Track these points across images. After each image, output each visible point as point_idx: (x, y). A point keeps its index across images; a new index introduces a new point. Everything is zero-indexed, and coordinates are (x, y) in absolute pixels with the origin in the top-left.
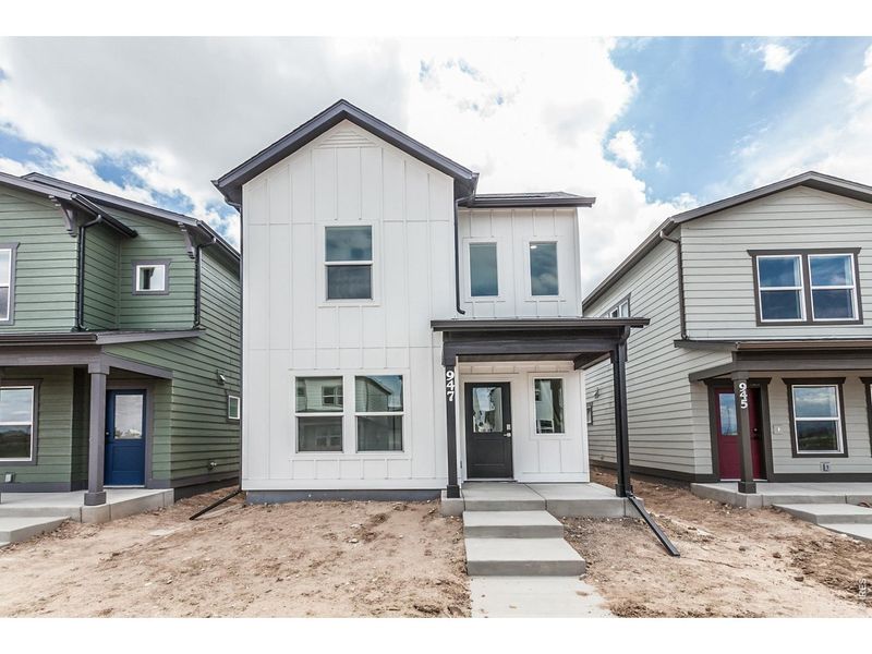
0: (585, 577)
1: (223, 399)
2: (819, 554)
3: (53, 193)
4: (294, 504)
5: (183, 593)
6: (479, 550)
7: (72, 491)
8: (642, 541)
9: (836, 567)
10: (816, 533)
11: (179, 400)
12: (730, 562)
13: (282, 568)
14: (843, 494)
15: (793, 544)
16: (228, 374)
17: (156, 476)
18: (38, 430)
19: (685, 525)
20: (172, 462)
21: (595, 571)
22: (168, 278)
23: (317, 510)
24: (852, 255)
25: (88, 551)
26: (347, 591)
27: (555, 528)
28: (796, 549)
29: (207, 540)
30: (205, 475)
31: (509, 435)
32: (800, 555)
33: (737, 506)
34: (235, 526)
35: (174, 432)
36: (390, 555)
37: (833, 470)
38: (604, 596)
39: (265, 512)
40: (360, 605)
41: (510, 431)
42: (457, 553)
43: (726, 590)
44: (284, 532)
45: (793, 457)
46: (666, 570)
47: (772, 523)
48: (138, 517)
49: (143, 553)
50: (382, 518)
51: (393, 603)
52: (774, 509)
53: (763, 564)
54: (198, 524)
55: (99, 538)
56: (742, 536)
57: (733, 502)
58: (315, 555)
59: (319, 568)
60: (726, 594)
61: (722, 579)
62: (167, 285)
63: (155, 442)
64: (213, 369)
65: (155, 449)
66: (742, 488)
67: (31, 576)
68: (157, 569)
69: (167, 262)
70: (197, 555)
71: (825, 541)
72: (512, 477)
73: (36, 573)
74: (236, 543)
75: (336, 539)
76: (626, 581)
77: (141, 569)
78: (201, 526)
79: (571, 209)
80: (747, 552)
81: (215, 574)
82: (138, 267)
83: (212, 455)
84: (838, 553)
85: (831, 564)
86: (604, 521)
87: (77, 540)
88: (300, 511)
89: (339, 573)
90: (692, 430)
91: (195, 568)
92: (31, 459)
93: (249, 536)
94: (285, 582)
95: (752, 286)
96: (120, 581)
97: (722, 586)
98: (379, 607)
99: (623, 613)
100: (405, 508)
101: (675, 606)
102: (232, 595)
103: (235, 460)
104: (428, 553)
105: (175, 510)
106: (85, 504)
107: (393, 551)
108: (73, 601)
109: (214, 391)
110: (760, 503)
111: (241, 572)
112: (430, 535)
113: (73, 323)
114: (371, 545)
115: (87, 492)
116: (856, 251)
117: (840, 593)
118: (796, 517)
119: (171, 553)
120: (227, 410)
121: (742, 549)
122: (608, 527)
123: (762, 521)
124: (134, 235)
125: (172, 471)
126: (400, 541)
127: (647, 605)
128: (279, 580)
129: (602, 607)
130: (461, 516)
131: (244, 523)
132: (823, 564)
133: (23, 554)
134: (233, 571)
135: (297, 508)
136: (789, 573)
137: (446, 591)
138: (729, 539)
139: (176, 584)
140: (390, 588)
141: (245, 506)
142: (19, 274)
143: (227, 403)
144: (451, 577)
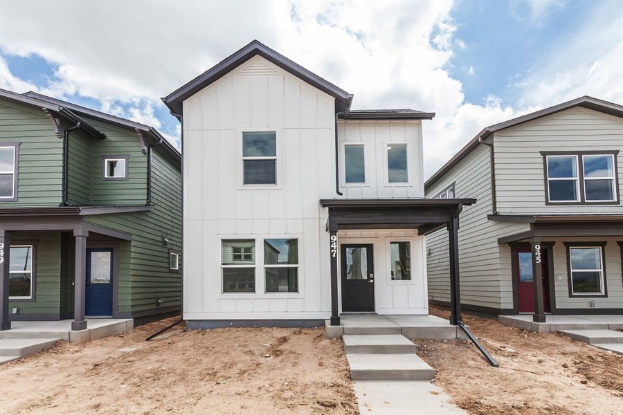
0: (434, 381)
1: (166, 255)
2: (595, 365)
3: (45, 106)
4: (221, 330)
5: (149, 393)
6: (358, 363)
7: (61, 320)
8: (471, 356)
9: (608, 374)
10: (589, 350)
11: (137, 256)
12: (533, 371)
13: (218, 375)
14: (606, 323)
15: (576, 358)
16: (170, 237)
17: (121, 310)
18: (36, 276)
19: (497, 345)
20: (132, 300)
21: (441, 377)
22: (127, 168)
23: (237, 334)
24: (613, 155)
25: (77, 363)
26: (268, 391)
27: (410, 347)
28: (578, 361)
29: (161, 355)
30: (155, 309)
31: (372, 281)
32: (581, 366)
33: (532, 331)
34: (180, 345)
35: (134, 278)
36: (294, 366)
37: (597, 306)
38: (450, 394)
39: (200, 335)
40: (278, 401)
41: (373, 279)
42: (342, 364)
43: (535, 390)
44: (216, 349)
45: (570, 297)
46: (491, 376)
47: (558, 343)
48: (110, 339)
49: (117, 364)
50: (285, 340)
51: (301, 400)
52: (559, 334)
53: (556, 372)
54: (153, 344)
55: (84, 353)
56: (538, 352)
57: (529, 328)
58: (240, 366)
59: (245, 375)
60: (536, 393)
61: (531, 383)
62: (127, 173)
63: (120, 285)
64: (160, 234)
65: (120, 291)
66: (536, 319)
67: (38, 380)
68: (128, 376)
69: (127, 157)
70: (156, 365)
71: (598, 355)
72: (374, 310)
73: (41, 378)
74: (183, 357)
75: (254, 354)
76: (464, 384)
77: (117, 375)
78: (155, 345)
79: (417, 121)
80: (543, 363)
81: (171, 379)
82: (106, 160)
83: (159, 295)
84: (608, 364)
85: (604, 372)
86: (442, 341)
87: (67, 355)
88: (226, 335)
89: (260, 379)
90: (500, 278)
91: (156, 375)
92: (31, 298)
93: (191, 352)
94: (221, 385)
95: (542, 177)
96: (103, 384)
97: (531, 387)
98: (292, 402)
99: (466, 407)
100: (300, 332)
101: (501, 402)
102: (185, 394)
103: (179, 298)
104: (321, 364)
105: (135, 334)
106: (73, 329)
107: (296, 363)
108: (71, 399)
109: (160, 249)
110: (548, 330)
111: (189, 377)
112: (321, 351)
113: (60, 200)
114: (279, 359)
115: (73, 320)
116: (616, 153)
117: (614, 392)
118: (575, 339)
119: (137, 364)
120: (169, 263)
121: (540, 362)
122: (445, 346)
123: (551, 342)
124: (103, 137)
125: (132, 306)
126: (300, 356)
127: (481, 400)
128: (217, 383)
129: (451, 403)
130: (341, 338)
131: (187, 343)
132: (598, 371)
133: (30, 365)
134: (183, 377)
135: (223, 332)
136: (576, 378)
137: (338, 391)
138: (530, 354)
139: (143, 386)
140: (298, 389)
141: (185, 331)
142: (21, 164)
143: (169, 258)
144: (340, 381)
